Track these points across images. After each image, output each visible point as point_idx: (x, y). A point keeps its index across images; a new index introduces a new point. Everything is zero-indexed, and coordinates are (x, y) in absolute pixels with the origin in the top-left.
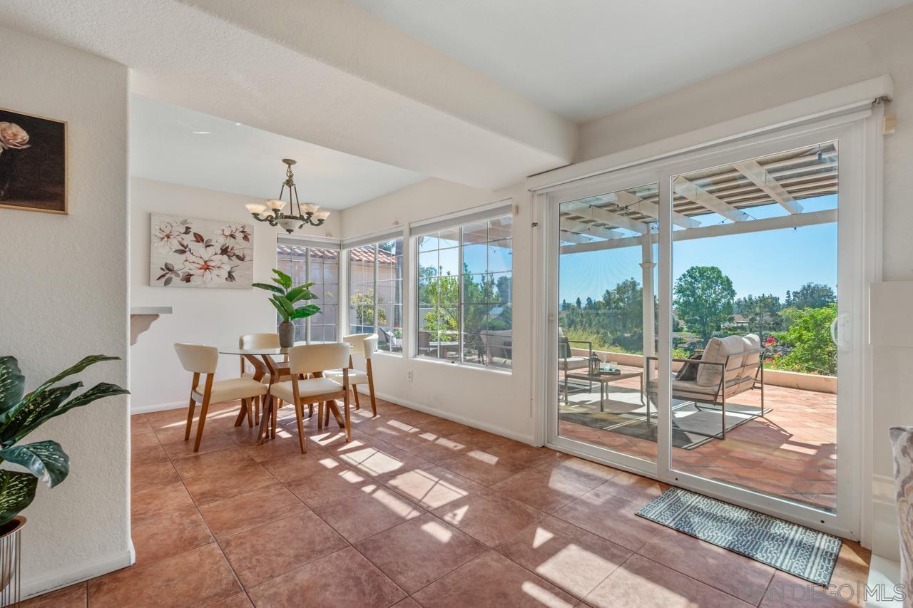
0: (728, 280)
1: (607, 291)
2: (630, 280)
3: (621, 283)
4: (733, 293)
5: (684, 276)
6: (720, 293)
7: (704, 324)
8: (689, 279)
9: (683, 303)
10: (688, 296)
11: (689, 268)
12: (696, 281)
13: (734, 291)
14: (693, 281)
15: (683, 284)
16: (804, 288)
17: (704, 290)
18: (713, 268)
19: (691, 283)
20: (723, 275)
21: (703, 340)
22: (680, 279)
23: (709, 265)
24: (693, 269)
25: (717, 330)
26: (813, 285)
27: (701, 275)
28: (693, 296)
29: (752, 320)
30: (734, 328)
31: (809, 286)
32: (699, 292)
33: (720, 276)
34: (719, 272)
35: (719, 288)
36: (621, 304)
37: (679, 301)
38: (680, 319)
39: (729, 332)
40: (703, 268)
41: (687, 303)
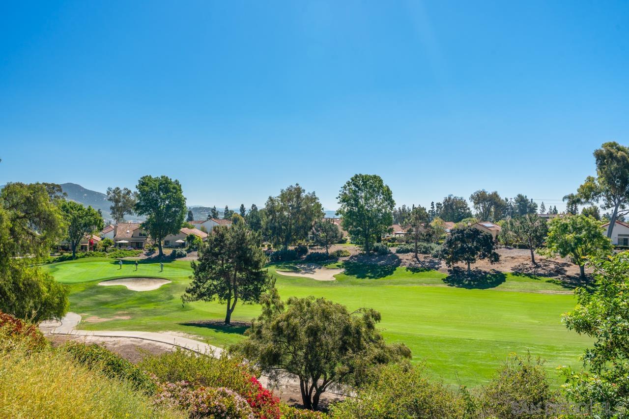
0: (388, 190)
1: (270, 198)
2: (294, 186)
3: (285, 190)
4: (392, 203)
5: (349, 183)
6: (381, 204)
7: (367, 236)
8: (353, 187)
9: (347, 213)
10: (352, 205)
11: (353, 176)
12: (359, 189)
13: (393, 201)
14: (357, 189)
15: (347, 192)
16: (446, 200)
17: (366, 199)
18: (375, 177)
19: (355, 192)
20: (384, 185)
21: (365, 252)
22: (345, 187)
23: (372, 174)
24: (356, 176)
25: (378, 242)
26: (452, 197)
27: (365, 184)
28: (356, 205)
29: (410, 231)
30: (393, 239)
31: (450, 198)
32: (362, 202)
33: (381, 186)
34: (381, 181)
35: (380, 198)
36: (286, 213)
37: (344, 211)
38: (344, 230)
39: (389, 244)
40: (366, 176)
41: (350, 214)
